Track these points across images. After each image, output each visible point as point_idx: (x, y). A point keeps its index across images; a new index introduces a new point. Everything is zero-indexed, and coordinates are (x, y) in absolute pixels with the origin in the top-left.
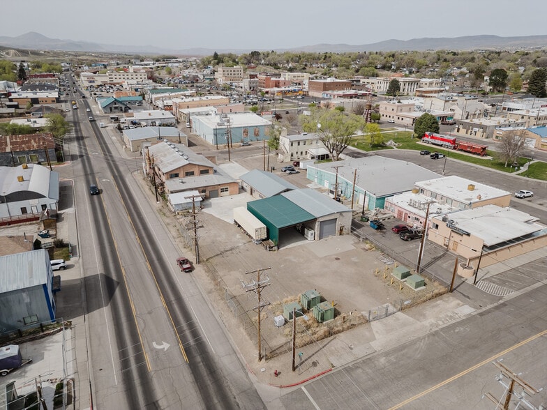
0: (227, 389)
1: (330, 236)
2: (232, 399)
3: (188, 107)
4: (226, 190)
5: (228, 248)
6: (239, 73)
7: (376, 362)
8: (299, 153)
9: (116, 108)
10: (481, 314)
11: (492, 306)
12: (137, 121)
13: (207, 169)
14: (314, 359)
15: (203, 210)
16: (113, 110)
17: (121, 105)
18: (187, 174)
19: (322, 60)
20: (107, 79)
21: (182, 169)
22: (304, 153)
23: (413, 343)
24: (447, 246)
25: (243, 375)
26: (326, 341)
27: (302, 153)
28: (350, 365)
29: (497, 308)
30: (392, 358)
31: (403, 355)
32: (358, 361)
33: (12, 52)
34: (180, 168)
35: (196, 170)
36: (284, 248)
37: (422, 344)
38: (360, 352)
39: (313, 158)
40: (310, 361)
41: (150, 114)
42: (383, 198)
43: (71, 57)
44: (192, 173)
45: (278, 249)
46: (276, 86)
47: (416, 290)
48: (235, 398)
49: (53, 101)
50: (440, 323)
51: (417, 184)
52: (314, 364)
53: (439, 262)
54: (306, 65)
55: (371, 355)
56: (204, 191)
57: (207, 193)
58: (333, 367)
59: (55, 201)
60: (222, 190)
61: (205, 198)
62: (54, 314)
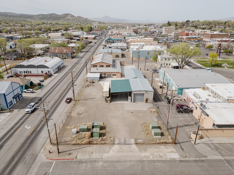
0: (29, 151)
1: (140, 102)
2: (26, 155)
3: (134, 42)
4: (115, 75)
5: (91, 98)
6: (173, 29)
7: (97, 163)
8: (166, 64)
9: (109, 42)
10: (181, 161)
11: (194, 159)
12: (111, 47)
13: (109, 65)
14: (71, 152)
15: (99, 82)
16: (108, 43)
17: (111, 41)
18: (100, 66)
19: (223, 24)
20: (117, 32)
21: (98, 63)
22: (168, 64)
23: (125, 161)
24: (199, 120)
25: (40, 147)
26: (86, 146)
27: (167, 64)
28: (84, 160)
29: (196, 161)
30: (106, 165)
31: (113, 165)
32: (90, 160)
33: (96, 23)
34: (97, 63)
35: (105, 65)
36: (114, 102)
37: (129, 164)
38: (95, 156)
39: (172, 67)
40: (69, 152)
41: (117, 44)
42: (182, 89)
43: (115, 24)
44: (103, 66)
45: (111, 102)
46: (186, 36)
47: (154, 137)
48: (27, 155)
49: (92, 39)
50: (151, 157)
51: (206, 84)
52: (70, 154)
53: (186, 127)
54: (212, 27)
55: (98, 160)
56: (105, 74)
57: (106, 75)
58: (76, 158)
59: (52, 70)
60: (113, 75)
61: (105, 77)
62: (9, 106)
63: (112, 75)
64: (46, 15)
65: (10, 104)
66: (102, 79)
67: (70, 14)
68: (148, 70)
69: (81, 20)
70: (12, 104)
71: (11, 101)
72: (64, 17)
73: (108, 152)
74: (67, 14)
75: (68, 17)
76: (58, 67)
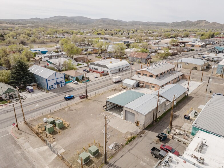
1: (131, 122)
4: (154, 87)
7: (18, 150)
9: (214, 51)
13: (152, 75)
18: (144, 74)
21: (143, 71)
28: (18, 143)
30: (19, 155)
34: (141, 71)
36: (109, 112)
40: (22, 132)
44: (146, 75)
52: (21, 134)
56: (143, 83)
57: (145, 85)
58: (18, 139)
59: (110, 71)
60: (152, 87)
61: (142, 87)
62: (49, 88)
63: (150, 86)
64: (180, 22)
65: (50, 87)
66: (139, 88)
67: (204, 20)
68: (211, 92)
69: (215, 26)
70: (53, 88)
71: (53, 86)
72: (197, 24)
73: (34, 147)
74: (201, 20)
75: (201, 24)
76: (120, 69)
